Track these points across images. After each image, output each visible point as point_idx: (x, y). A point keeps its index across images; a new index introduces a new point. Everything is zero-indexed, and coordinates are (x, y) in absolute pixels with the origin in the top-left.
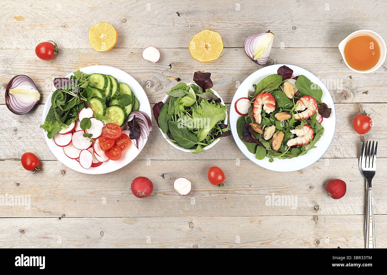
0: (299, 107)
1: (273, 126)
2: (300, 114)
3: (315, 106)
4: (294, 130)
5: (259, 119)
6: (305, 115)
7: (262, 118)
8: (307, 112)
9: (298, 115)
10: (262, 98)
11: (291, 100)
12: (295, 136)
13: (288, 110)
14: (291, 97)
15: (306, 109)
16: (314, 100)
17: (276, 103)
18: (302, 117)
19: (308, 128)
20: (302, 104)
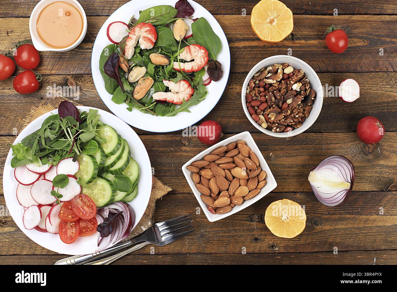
0: (184, 54)
1: (144, 67)
2: (182, 64)
3: (204, 60)
4: (168, 81)
5: (129, 53)
6: (188, 67)
7: (135, 53)
8: (192, 64)
9: (179, 64)
10: (141, 28)
11: (178, 42)
12: (167, 90)
13: (169, 54)
14: (178, 39)
15: (193, 60)
16: (205, 53)
17: (157, 40)
18: (182, 68)
19: (186, 85)
20: (188, 53)
